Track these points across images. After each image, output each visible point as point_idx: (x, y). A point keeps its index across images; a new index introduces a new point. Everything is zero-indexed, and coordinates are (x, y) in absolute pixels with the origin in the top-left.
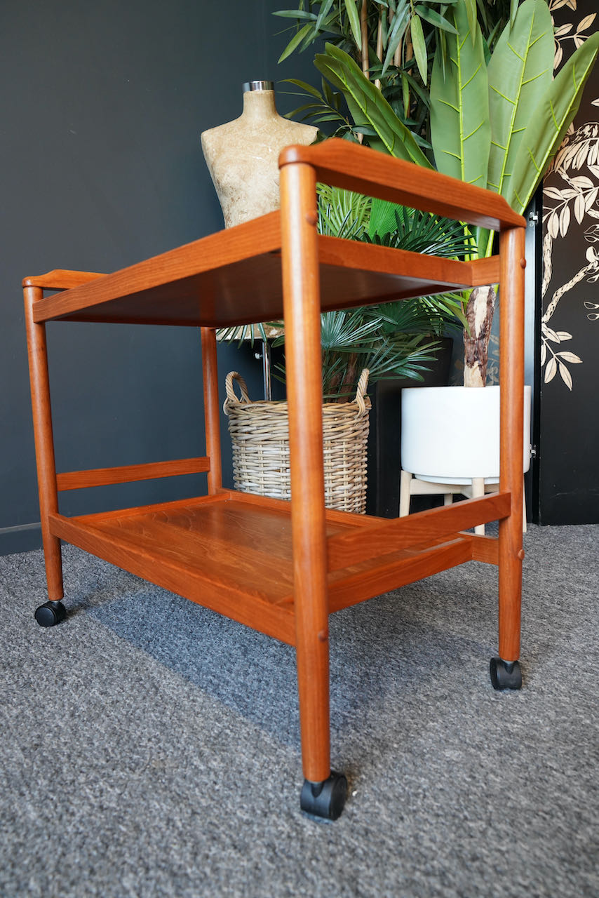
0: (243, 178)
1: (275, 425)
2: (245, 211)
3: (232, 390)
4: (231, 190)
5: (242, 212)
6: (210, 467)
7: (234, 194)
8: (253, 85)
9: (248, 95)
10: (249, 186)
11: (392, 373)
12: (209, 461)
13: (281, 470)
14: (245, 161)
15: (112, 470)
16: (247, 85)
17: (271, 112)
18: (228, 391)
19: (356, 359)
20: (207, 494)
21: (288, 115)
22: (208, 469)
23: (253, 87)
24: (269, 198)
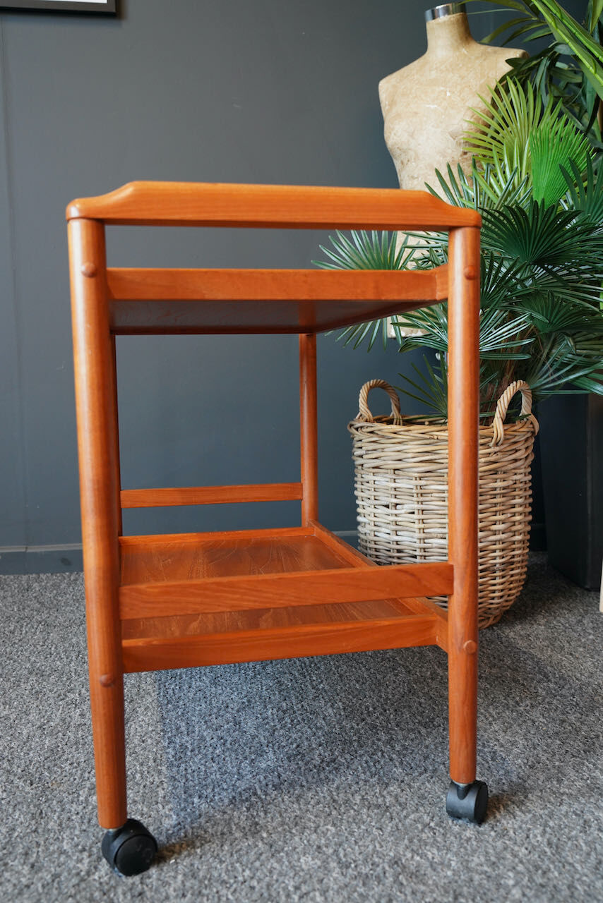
0: (412, 135)
1: (383, 450)
2: (416, 176)
3: (365, 404)
4: (398, 152)
5: (413, 177)
6: (302, 495)
7: (403, 155)
8: (436, 12)
9: (431, 25)
10: (419, 145)
11: (569, 385)
12: (302, 488)
13: (390, 507)
14: (416, 113)
15: (182, 491)
16: (428, 13)
17: (459, 41)
18: (361, 405)
19: (513, 367)
20: (300, 526)
21: (486, 40)
22: (299, 497)
23: (436, 14)
24: (444, 157)
